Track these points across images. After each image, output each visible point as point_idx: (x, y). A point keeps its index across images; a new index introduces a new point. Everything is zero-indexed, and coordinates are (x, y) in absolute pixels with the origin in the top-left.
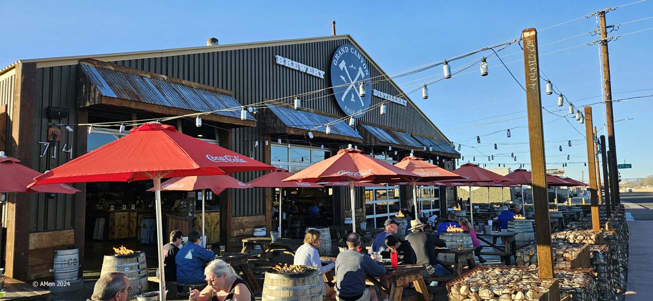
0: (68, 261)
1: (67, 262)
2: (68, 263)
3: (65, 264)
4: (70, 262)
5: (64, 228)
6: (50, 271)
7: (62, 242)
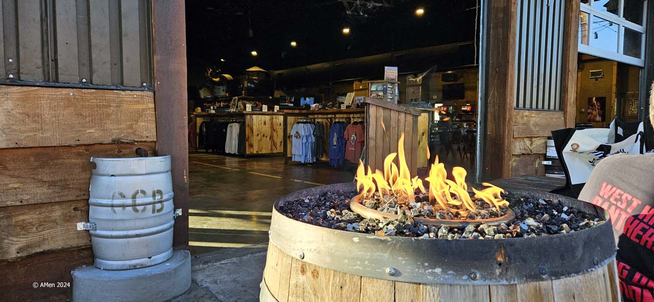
0: (134, 197)
1: (129, 201)
2: (134, 206)
3: (124, 206)
4: (138, 201)
5: (121, 85)
6: (80, 226)
7: (114, 130)
